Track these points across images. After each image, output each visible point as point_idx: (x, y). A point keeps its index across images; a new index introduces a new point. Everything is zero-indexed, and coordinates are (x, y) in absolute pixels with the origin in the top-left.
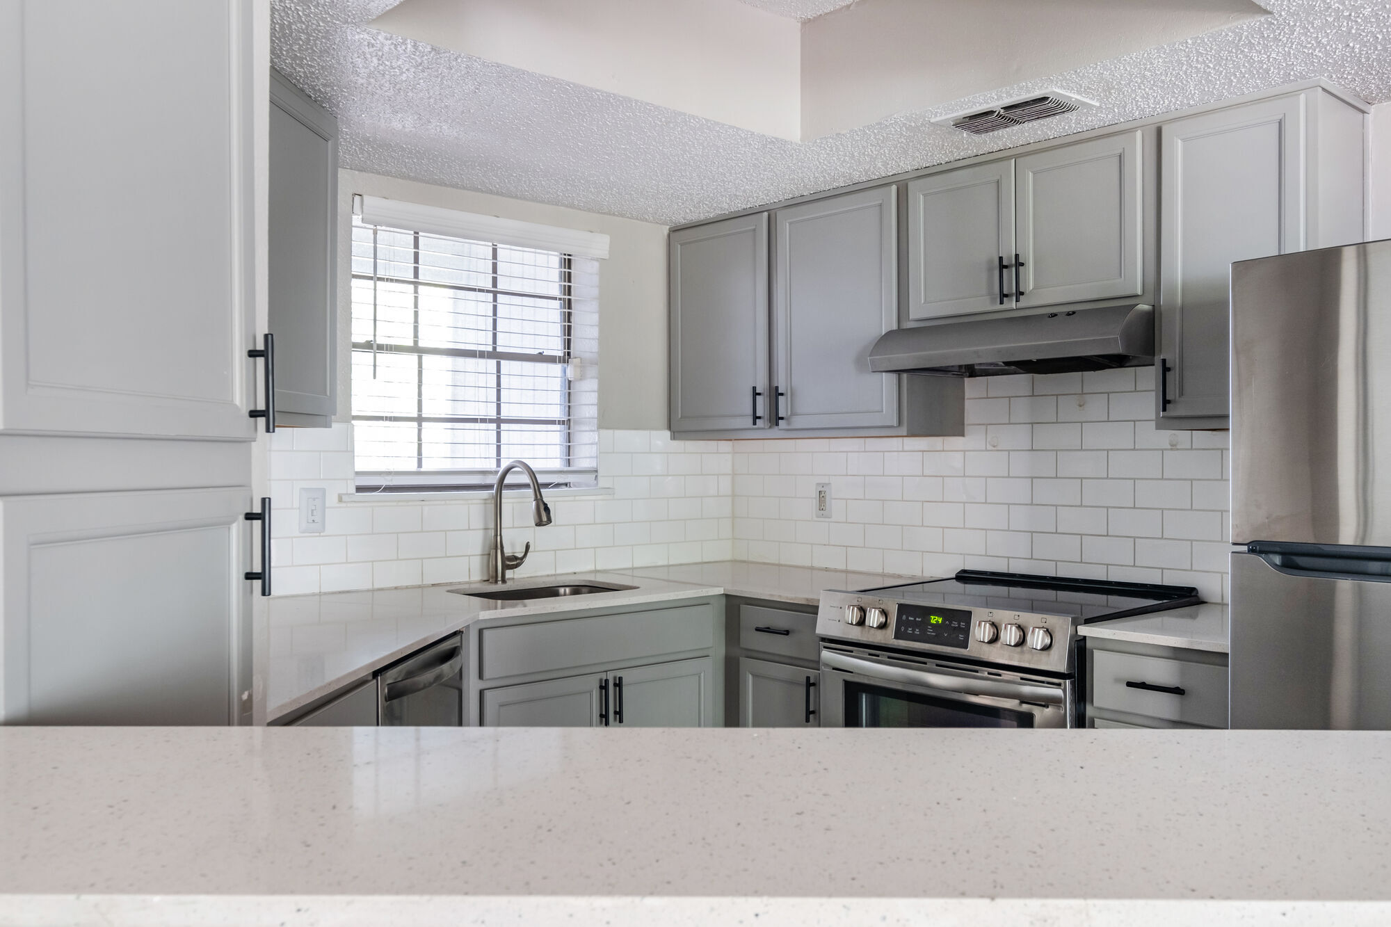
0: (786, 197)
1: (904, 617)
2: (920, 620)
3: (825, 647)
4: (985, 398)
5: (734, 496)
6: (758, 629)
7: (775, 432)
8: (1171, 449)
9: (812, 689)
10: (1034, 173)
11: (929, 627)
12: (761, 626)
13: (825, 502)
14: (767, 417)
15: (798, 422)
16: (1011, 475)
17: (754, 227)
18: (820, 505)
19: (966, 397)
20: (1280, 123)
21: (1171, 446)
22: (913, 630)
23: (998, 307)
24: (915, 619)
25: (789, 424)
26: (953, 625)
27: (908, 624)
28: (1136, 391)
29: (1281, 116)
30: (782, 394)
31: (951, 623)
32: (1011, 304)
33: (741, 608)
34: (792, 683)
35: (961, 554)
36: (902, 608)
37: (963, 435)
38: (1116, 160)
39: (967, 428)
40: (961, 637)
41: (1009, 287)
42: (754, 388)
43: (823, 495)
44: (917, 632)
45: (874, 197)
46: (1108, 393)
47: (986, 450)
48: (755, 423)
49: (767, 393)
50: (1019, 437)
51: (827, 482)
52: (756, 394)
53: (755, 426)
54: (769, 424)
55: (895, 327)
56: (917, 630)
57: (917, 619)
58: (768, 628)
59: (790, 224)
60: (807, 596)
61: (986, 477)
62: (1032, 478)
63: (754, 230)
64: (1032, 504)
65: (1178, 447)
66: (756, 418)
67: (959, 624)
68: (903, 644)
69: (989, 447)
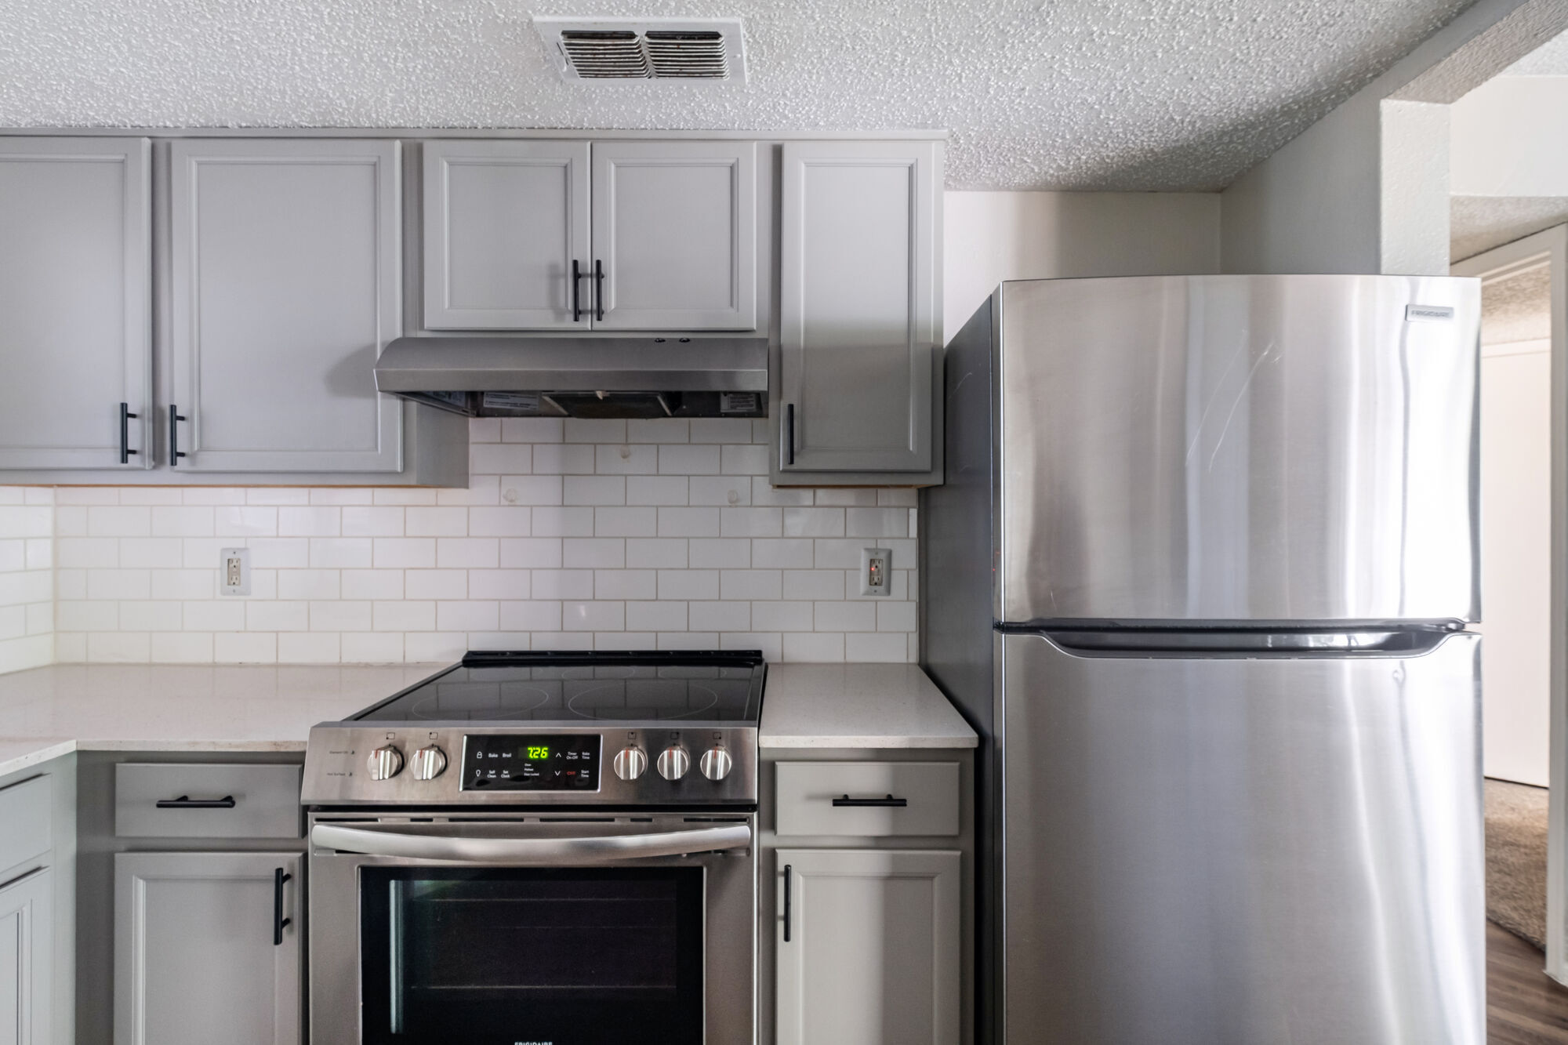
0: (191, 121)
1: (480, 755)
2: (510, 755)
3: (318, 820)
4: (498, 443)
5: (56, 568)
6: (162, 805)
7: (166, 474)
8: (730, 506)
9: (286, 886)
10: (618, 166)
11: (526, 765)
12: (169, 795)
13: (238, 573)
14: (148, 449)
15: (209, 461)
16: (533, 535)
17: (122, 157)
18: (230, 578)
19: (470, 441)
20: (911, 169)
21: (730, 502)
22: (499, 773)
23: (569, 323)
24: (500, 756)
25: (193, 463)
26: (568, 758)
27: (487, 765)
28: (689, 443)
29: (912, 161)
30: (182, 419)
31: (565, 754)
32: (586, 323)
33: (118, 770)
34: (241, 880)
35: (463, 632)
36: (474, 741)
37: (467, 487)
38: (727, 171)
39: (471, 478)
40: (585, 774)
41: (588, 301)
42: (124, 406)
43: (235, 563)
44: (506, 774)
45: (366, 151)
46: (658, 445)
47: (500, 506)
48: (124, 460)
49: (148, 414)
50: (547, 490)
51: (243, 546)
52: (126, 414)
53: (124, 465)
54: (153, 463)
55: (399, 334)
56: (505, 772)
57: (504, 755)
58: (184, 798)
59: (199, 164)
60: (273, 739)
61: (499, 538)
62: (563, 538)
63: (123, 162)
64: (562, 568)
65: (738, 504)
66: (126, 453)
67: (580, 755)
68: (482, 796)
69: (504, 502)
